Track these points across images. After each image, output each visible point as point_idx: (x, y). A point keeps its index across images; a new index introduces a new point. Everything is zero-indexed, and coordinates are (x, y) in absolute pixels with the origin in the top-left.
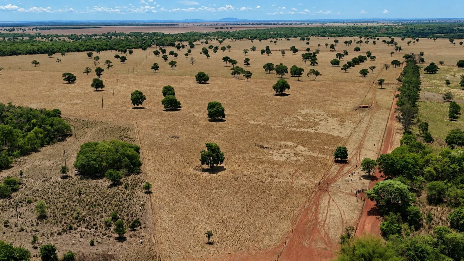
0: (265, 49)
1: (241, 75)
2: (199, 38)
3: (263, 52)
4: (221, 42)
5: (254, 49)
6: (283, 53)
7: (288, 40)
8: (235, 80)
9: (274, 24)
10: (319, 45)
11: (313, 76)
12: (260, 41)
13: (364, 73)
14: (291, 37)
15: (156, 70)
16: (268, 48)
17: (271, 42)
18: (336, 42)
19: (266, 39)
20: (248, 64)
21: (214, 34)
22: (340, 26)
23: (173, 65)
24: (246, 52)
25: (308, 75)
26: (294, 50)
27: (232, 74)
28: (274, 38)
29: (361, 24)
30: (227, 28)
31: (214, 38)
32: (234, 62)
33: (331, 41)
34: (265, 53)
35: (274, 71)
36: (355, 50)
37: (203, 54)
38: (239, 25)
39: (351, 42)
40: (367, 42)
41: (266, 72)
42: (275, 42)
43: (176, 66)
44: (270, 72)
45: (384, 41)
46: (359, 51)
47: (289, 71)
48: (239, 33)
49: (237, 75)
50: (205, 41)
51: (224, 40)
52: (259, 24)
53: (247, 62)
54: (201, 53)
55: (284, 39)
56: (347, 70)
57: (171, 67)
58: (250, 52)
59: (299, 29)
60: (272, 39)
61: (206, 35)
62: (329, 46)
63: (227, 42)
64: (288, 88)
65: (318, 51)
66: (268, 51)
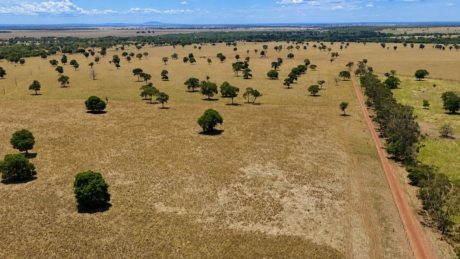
0: (188, 56)
1: (154, 98)
2: (116, 43)
3: (185, 60)
4: (139, 48)
5: (175, 56)
6: (209, 61)
7: (214, 45)
8: (146, 105)
9: (198, 28)
10: (248, 52)
11: (251, 97)
12: (183, 46)
13: (314, 90)
14: (216, 42)
15: (36, 90)
16: (191, 56)
17: (195, 47)
18: (265, 47)
19: (190, 44)
20: (167, 78)
21: (134, 39)
22: (264, 30)
23: (64, 82)
24: (165, 60)
25: (244, 96)
26: (222, 58)
27: (142, 95)
28: (198, 43)
29: (283, 28)
30: (149, 32)
31: (132, 44)
32: (147, 77)
33: (260, 46)
34: (188, 61)
35: (199, 89)
36: (288, 57)
37: (113, 63)
38: (163, 29)
39: (281, 47)
40: (298, 48)
41: (189, 90)
42: (200, 48)
43: (68, 83)
44: (195, 89)
45: (315, 46)
46: (293, 57)
47: (219, 89)
48: (160, 38)
49: (148, 97)
50: (121, 46)
51: (143, 45)
52: (183, 28)
53: (165, 75)
54: (110, 62)
55: (209, 44)
56: (290, 84)
57: (62, 84)
58: (171, 60)
59: (224, 33)
60: (196, 45)
61: (125, 39)
62: (259, 52)
63: (147, 48)
64: (221, 122)
65: (248, 59)
66: (191, 58)
